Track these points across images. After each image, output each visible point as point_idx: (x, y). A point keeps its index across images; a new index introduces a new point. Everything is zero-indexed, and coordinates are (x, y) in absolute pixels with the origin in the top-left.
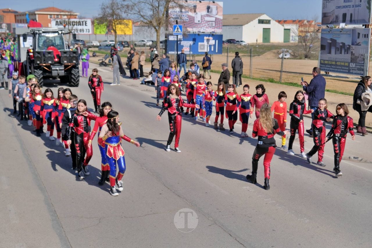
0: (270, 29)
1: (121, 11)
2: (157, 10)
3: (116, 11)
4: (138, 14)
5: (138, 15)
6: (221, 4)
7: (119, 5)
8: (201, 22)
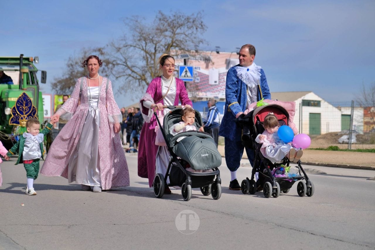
0: (320, 114)
2: (153, 57)
4: (123, 65)
5: (124, 66)
8: (219, 84)
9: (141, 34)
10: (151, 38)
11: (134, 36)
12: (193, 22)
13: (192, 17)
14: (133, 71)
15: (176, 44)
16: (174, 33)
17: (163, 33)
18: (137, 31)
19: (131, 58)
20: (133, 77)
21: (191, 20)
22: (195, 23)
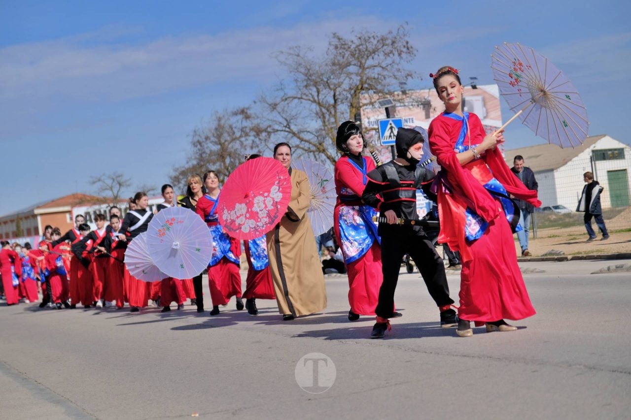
0: (625, 170)
1: (242, 143)
3: (230, 146)
4: (285, 131)
5: (286, 133)
6: (493, 90)
7: (235, 130)
9: (308, 75)
10: (325, 80)
11: (296, 80)
12: (393, 42)
13: (390, 36)
14: (302, 140)
15: (369, 84)
16: (362, 66)
17: (344, 70)
18: (300, 72)
19: (295, 117)
20: (303, 149)
21: (389, 42)
22: (396, 45)
